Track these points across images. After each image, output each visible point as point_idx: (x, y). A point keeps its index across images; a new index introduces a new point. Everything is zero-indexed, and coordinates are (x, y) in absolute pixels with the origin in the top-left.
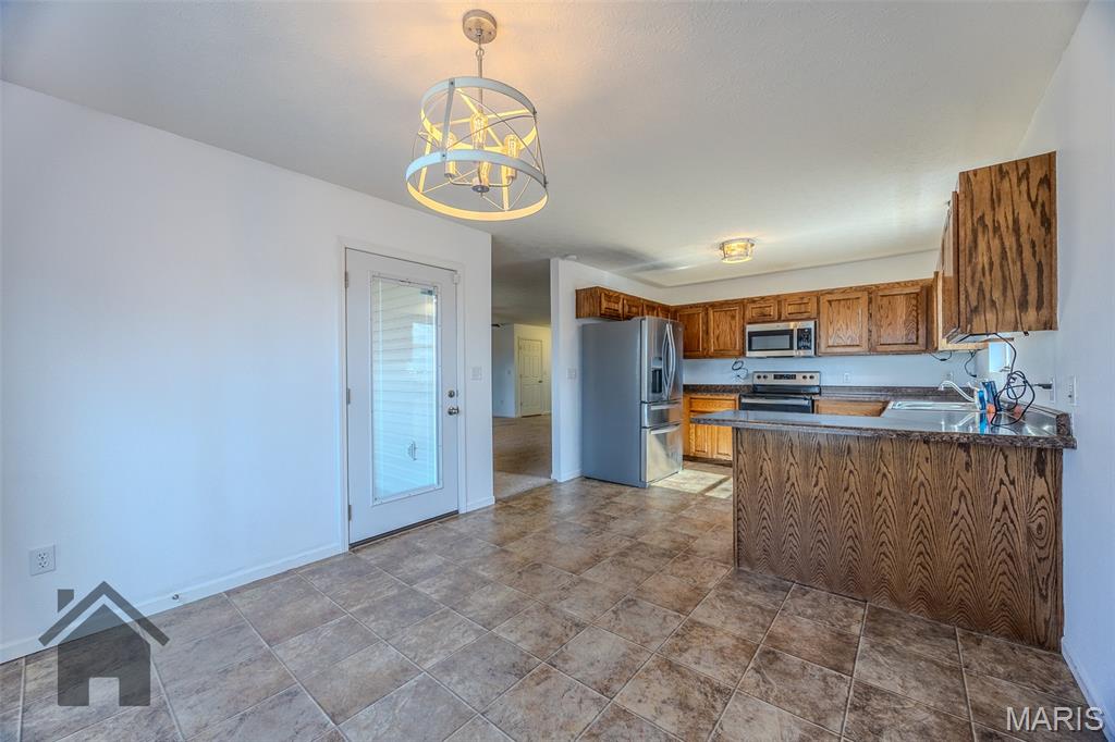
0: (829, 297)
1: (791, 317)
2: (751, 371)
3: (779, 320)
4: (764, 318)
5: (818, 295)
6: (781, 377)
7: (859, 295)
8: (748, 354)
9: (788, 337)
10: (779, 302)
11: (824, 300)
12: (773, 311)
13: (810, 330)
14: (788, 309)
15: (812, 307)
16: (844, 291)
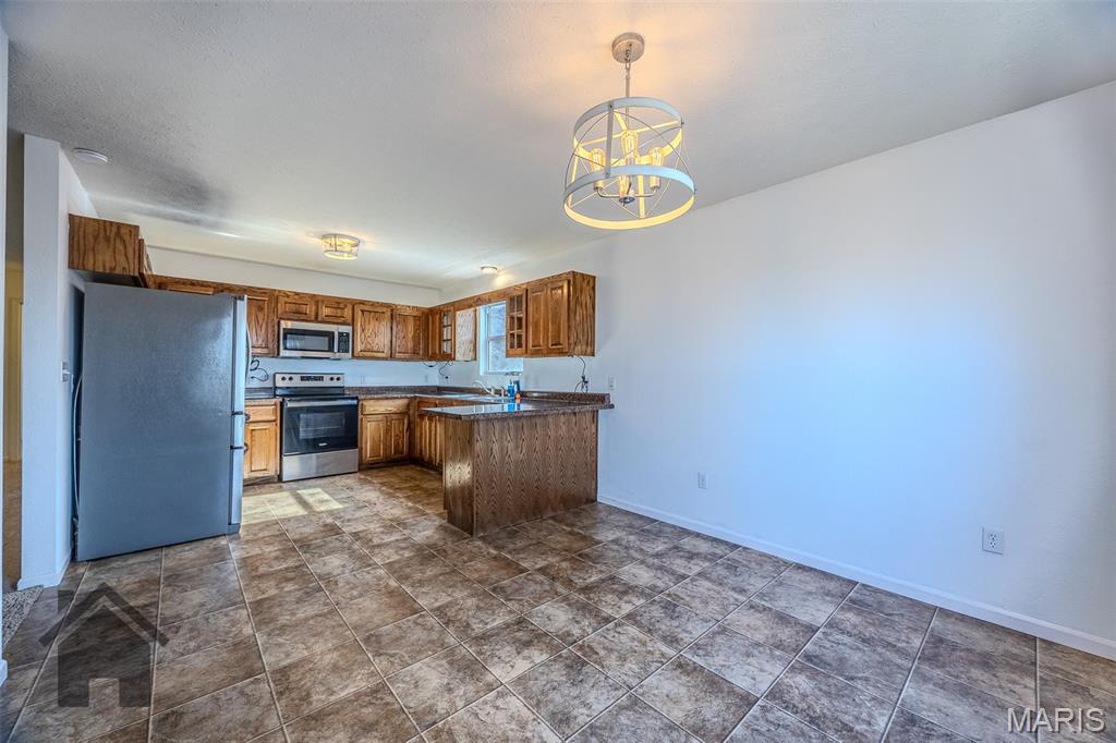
0: (363, 307)
1: (327, 319)
2: (271, 372)
3: (316, 320)
4: (299, 315)
5: (354, 303)
6: (308, 379)
7: (384, 310)
8: (283, 353)
9: (327, 339)
10: (317, 302)
11: (358, 309)
12: (310, 309)
13: (348, 334)
14: (325, 311)
15: (347, 312)
16: (373, 304)
